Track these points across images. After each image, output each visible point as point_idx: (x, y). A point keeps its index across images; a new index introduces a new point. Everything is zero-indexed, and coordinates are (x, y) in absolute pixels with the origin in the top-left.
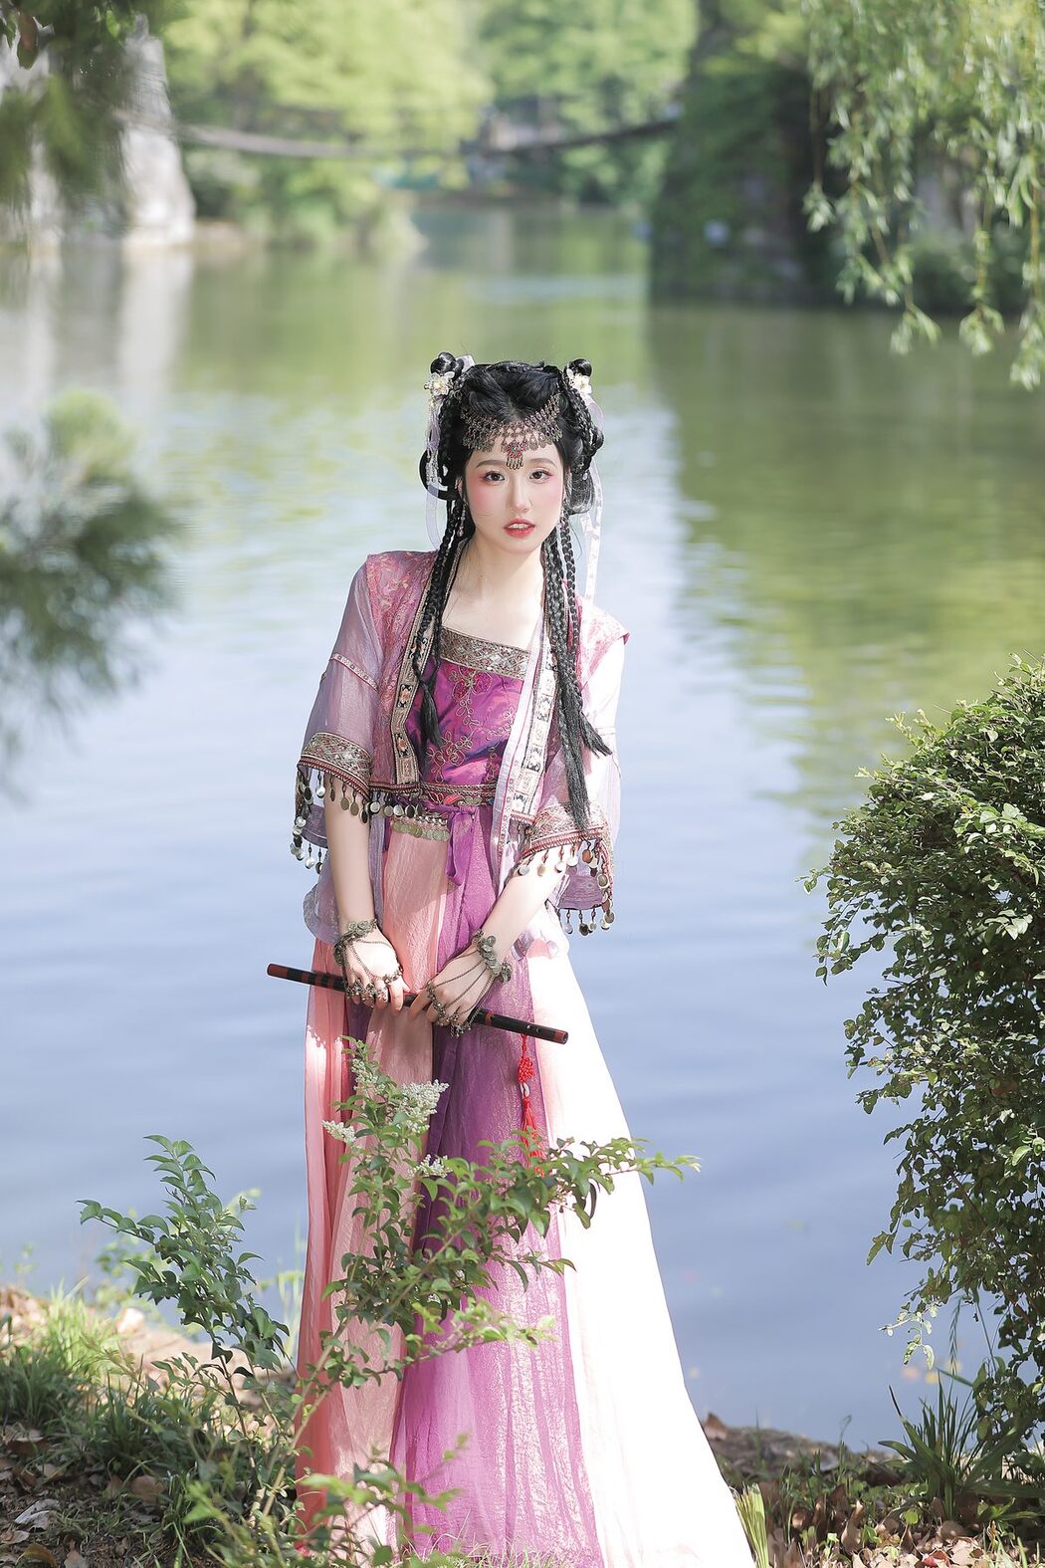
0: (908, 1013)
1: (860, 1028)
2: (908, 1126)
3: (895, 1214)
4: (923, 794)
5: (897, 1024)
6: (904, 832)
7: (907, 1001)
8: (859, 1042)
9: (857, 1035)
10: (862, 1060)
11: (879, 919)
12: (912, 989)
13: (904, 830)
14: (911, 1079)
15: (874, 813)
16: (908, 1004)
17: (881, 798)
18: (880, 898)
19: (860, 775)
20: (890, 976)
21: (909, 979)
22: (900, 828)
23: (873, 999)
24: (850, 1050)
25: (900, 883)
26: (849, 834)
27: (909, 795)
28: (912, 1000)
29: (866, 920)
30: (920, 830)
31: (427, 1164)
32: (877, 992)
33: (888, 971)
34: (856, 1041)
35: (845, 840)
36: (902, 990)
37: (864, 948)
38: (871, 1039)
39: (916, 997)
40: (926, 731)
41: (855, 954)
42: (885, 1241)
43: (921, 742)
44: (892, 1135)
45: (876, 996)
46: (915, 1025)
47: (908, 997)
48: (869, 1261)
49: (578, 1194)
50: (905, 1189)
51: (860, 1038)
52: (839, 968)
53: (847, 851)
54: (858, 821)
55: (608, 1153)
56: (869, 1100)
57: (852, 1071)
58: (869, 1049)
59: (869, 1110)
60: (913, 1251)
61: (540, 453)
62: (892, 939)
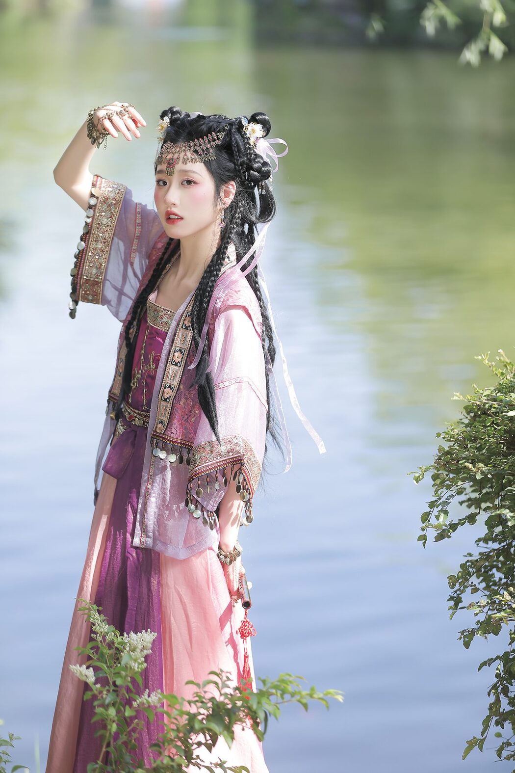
0: (494, 570)
1: (460, 580)
2: (498, 657)
3: (486, 724)
4: (508, 412)
5: (487, 578)
6: (492, 440)
7: (494, 561)
8: (458, 592)
9: (457, 587)
10: (460, 605)
11: (471, 502)
12: (499, 552)
13: (492, 437)
14: (501, 619)
15: (467, 426)
16: (495, 563)
17: (472, 414)
18: (471, 487)
19: (455, 398)
20: (481, 543)
21: (496, 546)
22: (489, 437)
23: (468, 561)
24: (452, 598)
25: (489, 476)
26: (449, 441)
27: (496, 413)
28: (498, 561)
29: (461, 503)
30: (505, 437)
31: (146, 697)
32: (471, 555)
33: (479, 540)
34: (456, 592)
35: (446, 446)
36: (491, 554)
37: (461, 523)
38: (469, 590)
39: (501, 558)
40: (505, 366)
41: (454, 527)
42: (477, 743)
43: (502, 374)
44: (484, 664)
45: (470, 558)
46: (500, 579)
47: (495, 558)
48: (464, 757)
49: (254, 719)
50: (494, 707)
51: (459, 589)
52: (440, 537)
53: (448, 453)
54: (456, 431)
55: (276, 687)
56: (467, 637)
57: (453, 614)
58: (467, 598)
59: (467, 645)
60: (505, 754)
61: (190, 166)
62: (482, 517)
